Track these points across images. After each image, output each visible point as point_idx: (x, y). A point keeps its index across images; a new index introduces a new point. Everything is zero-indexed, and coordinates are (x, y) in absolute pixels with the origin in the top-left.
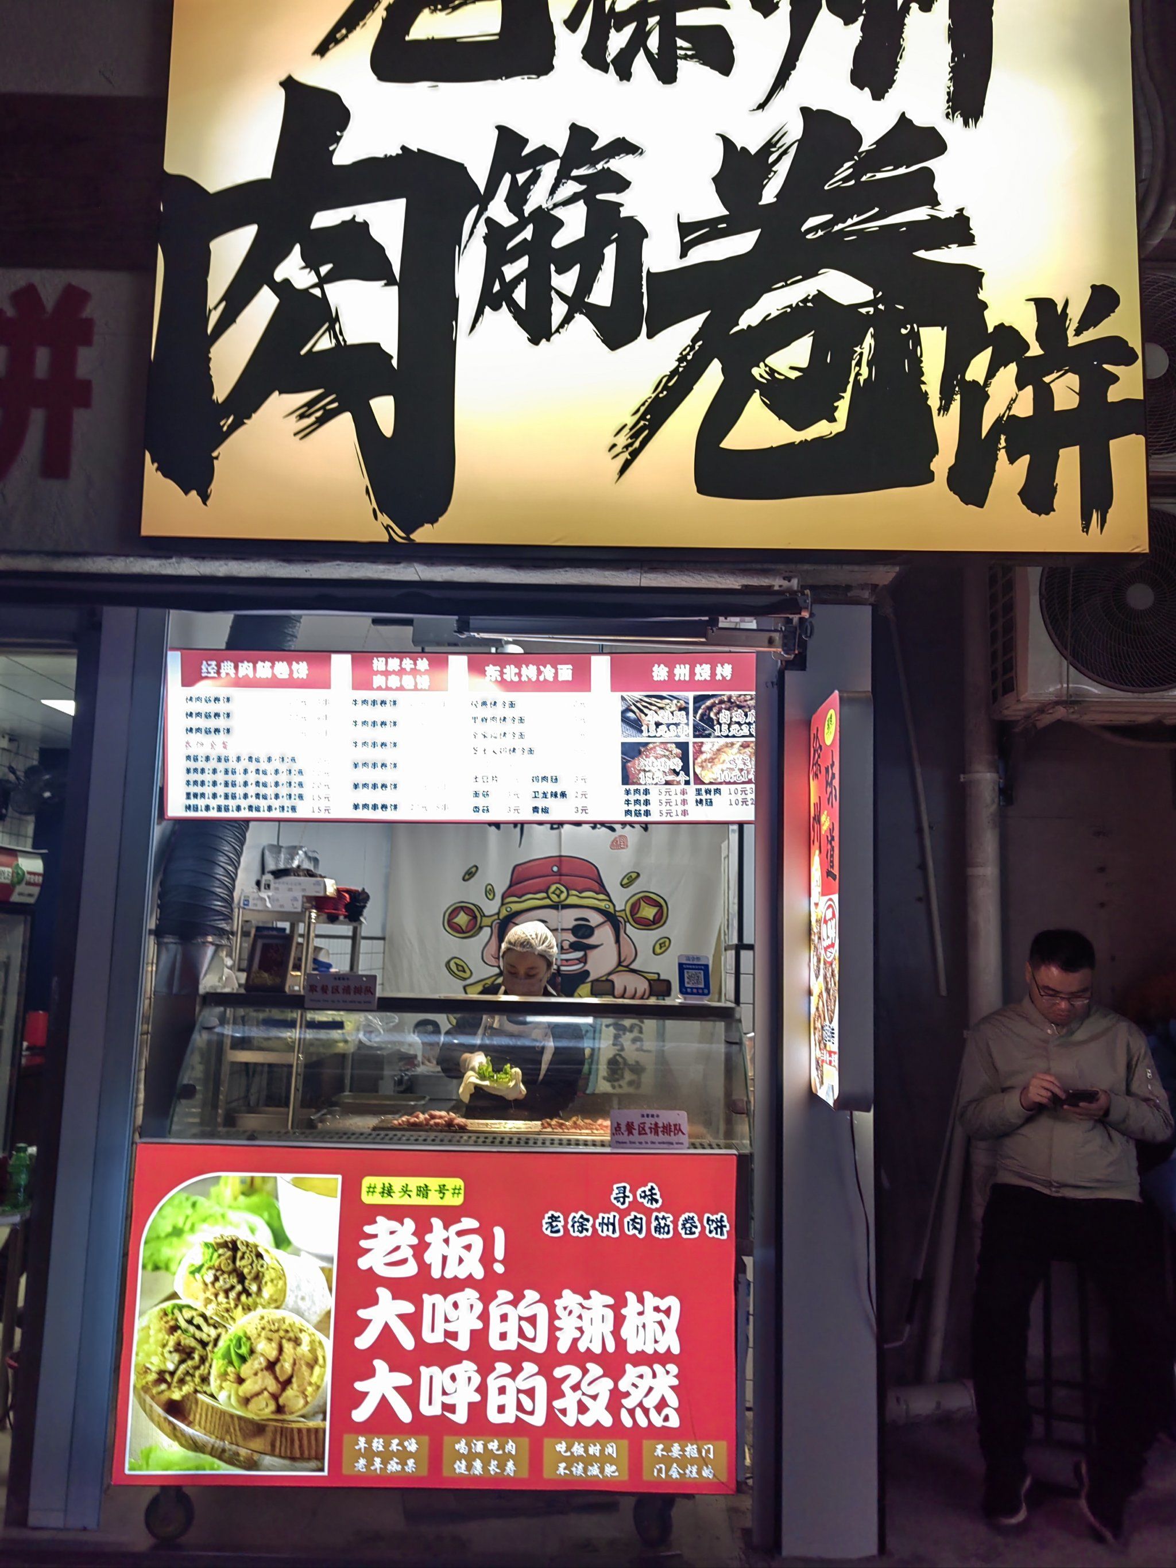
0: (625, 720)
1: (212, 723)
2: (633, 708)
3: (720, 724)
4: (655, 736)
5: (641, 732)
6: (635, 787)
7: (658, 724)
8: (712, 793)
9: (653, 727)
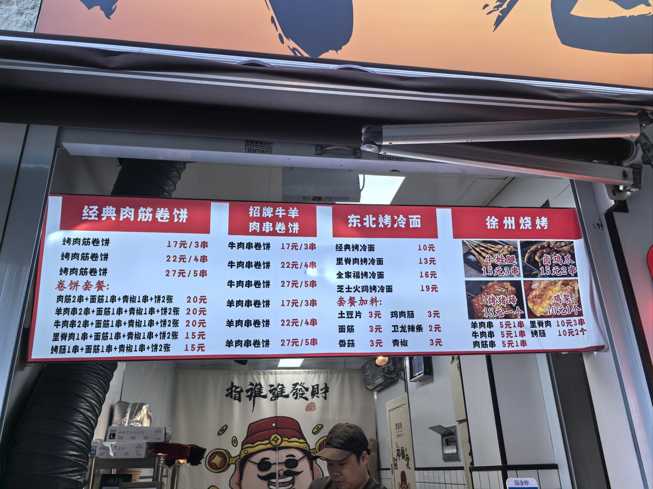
0: (467, 262)
1: (89, 264)
2: (473, 251)
3: (544, 266)
4: (492, 276)
5: (482, 272)
6: (480, 321)
7: (494, 266)
8: (544, 325)
9: (490, 268)
